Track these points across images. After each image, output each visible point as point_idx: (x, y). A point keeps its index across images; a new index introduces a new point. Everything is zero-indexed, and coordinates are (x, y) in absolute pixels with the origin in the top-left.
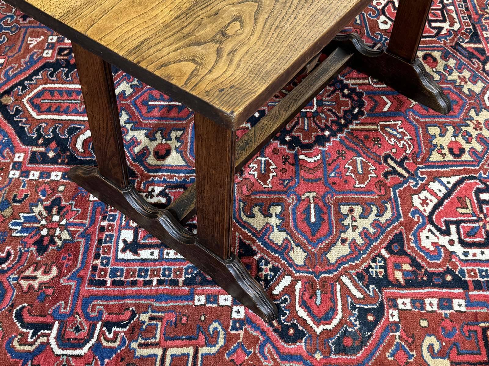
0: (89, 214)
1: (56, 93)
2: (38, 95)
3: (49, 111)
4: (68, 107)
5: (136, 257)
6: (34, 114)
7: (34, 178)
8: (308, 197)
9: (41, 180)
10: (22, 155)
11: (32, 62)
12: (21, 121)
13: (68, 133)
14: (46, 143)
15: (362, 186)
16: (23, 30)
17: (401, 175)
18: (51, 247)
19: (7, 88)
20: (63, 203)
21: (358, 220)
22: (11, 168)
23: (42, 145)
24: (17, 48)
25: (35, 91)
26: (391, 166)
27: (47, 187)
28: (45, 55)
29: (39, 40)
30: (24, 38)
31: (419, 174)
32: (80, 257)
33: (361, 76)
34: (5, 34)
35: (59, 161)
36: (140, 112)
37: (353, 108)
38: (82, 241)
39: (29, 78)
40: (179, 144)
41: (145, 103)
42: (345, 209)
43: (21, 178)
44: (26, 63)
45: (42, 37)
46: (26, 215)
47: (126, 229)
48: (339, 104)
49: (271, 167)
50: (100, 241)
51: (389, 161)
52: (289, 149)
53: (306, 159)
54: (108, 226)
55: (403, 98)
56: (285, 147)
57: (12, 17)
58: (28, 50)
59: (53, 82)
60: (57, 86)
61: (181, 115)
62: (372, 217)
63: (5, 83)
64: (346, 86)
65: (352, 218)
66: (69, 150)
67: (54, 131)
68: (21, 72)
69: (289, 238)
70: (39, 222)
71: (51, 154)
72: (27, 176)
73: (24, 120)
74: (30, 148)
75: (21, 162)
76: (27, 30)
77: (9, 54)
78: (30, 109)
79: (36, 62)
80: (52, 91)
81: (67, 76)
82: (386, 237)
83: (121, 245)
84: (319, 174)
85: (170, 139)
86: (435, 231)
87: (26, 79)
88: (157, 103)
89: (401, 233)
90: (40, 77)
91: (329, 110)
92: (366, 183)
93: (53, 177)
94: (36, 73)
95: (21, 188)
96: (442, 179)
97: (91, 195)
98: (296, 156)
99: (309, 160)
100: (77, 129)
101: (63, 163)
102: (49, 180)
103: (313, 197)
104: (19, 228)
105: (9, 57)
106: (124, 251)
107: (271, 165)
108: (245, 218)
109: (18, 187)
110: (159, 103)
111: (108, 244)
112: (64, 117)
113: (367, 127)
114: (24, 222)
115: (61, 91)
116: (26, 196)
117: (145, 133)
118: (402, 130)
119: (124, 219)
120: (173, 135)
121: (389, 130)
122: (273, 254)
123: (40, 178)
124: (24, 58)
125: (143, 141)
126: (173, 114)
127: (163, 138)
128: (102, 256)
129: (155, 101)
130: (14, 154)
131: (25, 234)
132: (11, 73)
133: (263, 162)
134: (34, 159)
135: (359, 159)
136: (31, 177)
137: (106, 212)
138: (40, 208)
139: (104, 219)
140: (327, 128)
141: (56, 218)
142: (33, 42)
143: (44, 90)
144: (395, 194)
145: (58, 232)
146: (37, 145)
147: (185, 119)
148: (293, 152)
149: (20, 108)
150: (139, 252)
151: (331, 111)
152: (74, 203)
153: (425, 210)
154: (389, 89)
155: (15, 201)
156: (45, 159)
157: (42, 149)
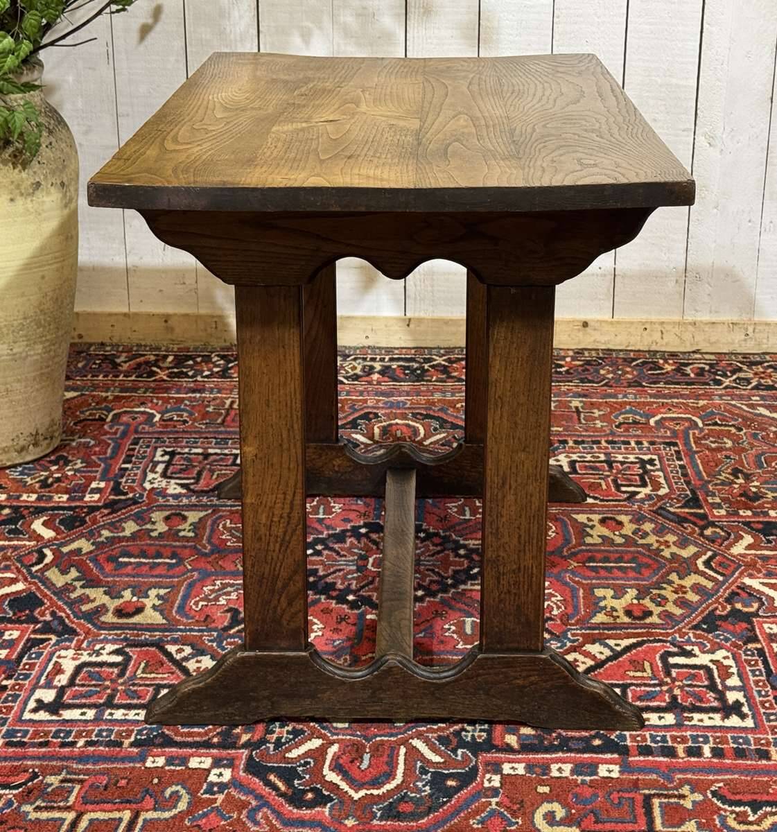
5: (54, 718)
15: (469, 647)
31: (570, 636)
36: (102, 569)
37: (471, 568)
40: (160, 602)
41: (113, 559)
47: (45, 688)
48: (446, 564)
49: (315, 627)
52: (351, 608)
54: (14, 686)
56: (344, 606)
61: (171, 573)
64: (465, 547)
83: (32, 705)
85: (148, 597)
91: (428, 570)
92: (476, 643)
96: (607, 641)
98: (362, 616)
106: (35, 710)
111: (10, 704)
117: (105, 591)
118: (551, 591)
119: (44, 678)
120: (153, 592)
125: (98, 600)
127: (134, 595)
129: (130, 557)
135: (469, 621)
137: (16, 671)
147: (178, 577)
148: (356, 612)
150: (61, 712)
151: (433, 571)
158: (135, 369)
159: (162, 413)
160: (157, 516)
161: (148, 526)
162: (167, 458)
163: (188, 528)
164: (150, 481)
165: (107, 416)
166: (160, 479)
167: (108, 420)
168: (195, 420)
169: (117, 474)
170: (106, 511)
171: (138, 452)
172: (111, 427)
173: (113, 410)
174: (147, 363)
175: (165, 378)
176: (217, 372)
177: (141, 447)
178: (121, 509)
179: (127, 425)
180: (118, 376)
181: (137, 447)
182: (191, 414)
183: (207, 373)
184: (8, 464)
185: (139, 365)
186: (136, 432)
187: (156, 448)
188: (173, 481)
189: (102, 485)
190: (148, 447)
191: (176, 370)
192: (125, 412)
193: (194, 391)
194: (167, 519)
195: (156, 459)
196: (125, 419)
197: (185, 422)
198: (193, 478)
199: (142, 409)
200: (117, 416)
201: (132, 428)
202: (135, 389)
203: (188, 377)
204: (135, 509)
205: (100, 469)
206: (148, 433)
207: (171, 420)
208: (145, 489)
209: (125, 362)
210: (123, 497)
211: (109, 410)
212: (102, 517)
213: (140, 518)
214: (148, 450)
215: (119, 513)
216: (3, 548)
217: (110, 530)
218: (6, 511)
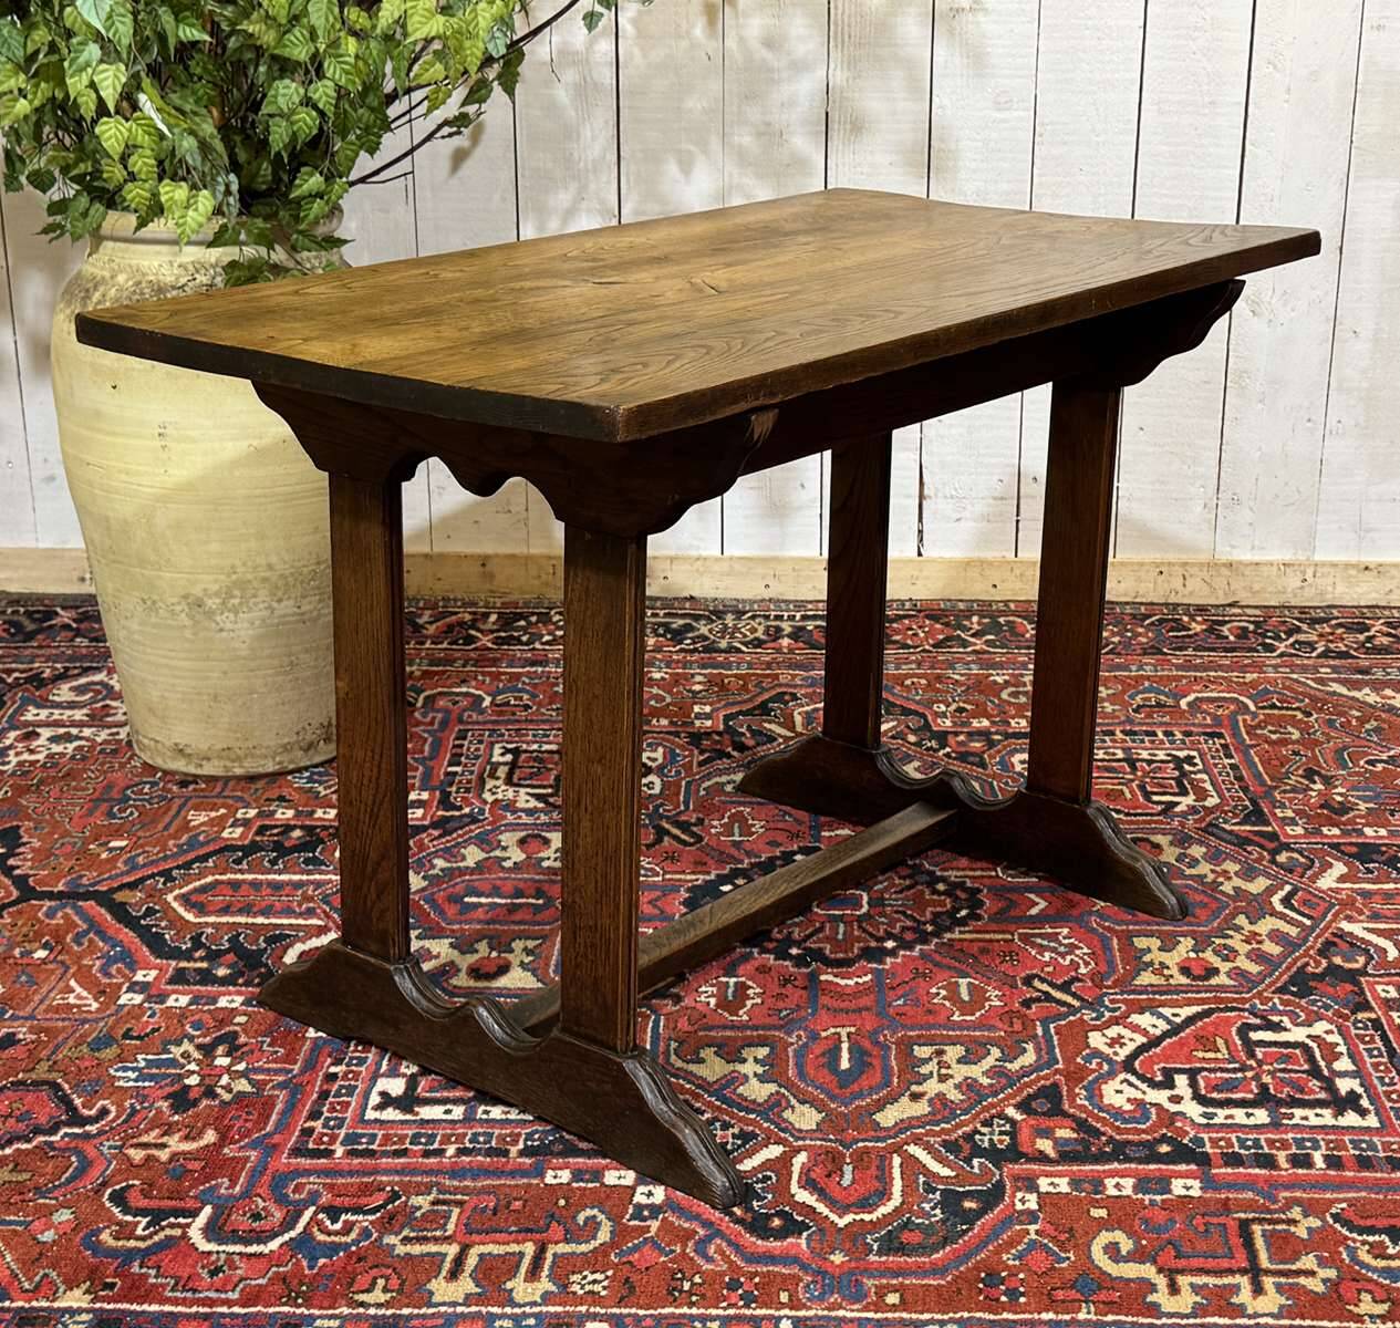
0: (301, 1057)
1: (244, 887)
2: (203, 889)
3: (225, 910)
4: (272, 906)
5: (409, 1117)
6: (190, 917)
7: (177, 1005)
8: (839, 1034)
9: (193, 1007)
10: (154, 973)
11: (193, 843)
12: (156, 926)
13: (264, 941)
14: (213, 956)
15: (968, 1018)
16: (178, 802)
17: (1064, 1004)
18: (205, 1102)
19: (127, 879)
20: (243, 1039)
21: (954, 1065)
22: (124, 989)
23: (202, 959)
24: (160, 826)
25: (197, 884)
26: (1039, 991)
27: (206, 1017)
28: (225, 834)
29: (213, 814)
30: (179, 812)
31: (1107, 1003)
32: (274, 1117)
33: (979, 865)
34: (136, 807)
35: (241, 981)
36: (442, 913)
37: (956, 910)
38: (282, 1095)
39: (187, 865)
40: (531, 958)
41: (456, 899)
42: (922, 1052)
43: (146, 1005)
44: (178, 845)
45: (223, 811)
46: (150, 1057)
47: (388, 1076)
48: (920, 904)
49: (750, 992)
50: (324, 1095)
51: (1037, 983)
52: (797, 965)
53: (838, 980)
54: (346, 1074)
55: (1078, 897)
56: (787, 963)
57: (153, 784)
58: (186, 826)
59: (241, 872)
60: (250, 877)
61: (538, 917)
62: (989, 1062)
63: (128, 873)
64: (943, 880)
65: (939, 1063)
66: (266, 965)
67: (234, 940)
68: (165, 858)
69: (783, 1090)
70: (183, 1066)
71: (221, 972)
72: (162, 1002)
73: (163, 924)
74: (174, 963)
75: (148, 983)
76: (186, 801)
77: (140, 834)
78: (181, 910)
79: (202, 845)
80: (235, 885)
81: (273, 862)
82: (1020, 1090)
83: (375, 1099)
84: (866, 1001)
85: (512, 951)
86: (1138, 1083)
87: (178, 867)
88: (483, 900)
89: (1055, 1085)
90: (210, 864)
91: (897, 912)
92: (978, 1014)
93: (223, 1002)
94: (205, 858)
95: (145, 1019)
96: (1160, 1010)
97: (311, 1029)
98: (813, 977)
99: (843, 982)
100: (289, 935)
101: (246, 984)
102: (212, 1007)
103: (849, 1034)
104: (130, 1074)
105: (139, 838)
106: (380, 1107)
107: (750, 987)
108: (679, 1064)
109: (138, 1018)
110: (490, 900)
111: (345, 1099)
112: (260, 920)
113: (987, 936)
114: (147, 1067)
115: (255, 885)
116: (154, 1030)
117: (451, 944)
118: (1072, 940)
119: (385, 1062)
120: (518, 945)
121: (1039, 941)
122: (742, 1114)
123: (190, 1004)
124: (176, 838)
125: (443, 955)
126: (518, 917)
127: (492, 949)
128: (326, 1114)
129: (479, 896)
130: (134, 972)
131: (147, 1084)
132: (140, 860)
133: (731, 984)
134: (180, 978)
135: (963, 982)
136: (170, 1002)
137: (346, 1053)
138: (187, 1046)
139: (338, 1062)
140: (890, 936)
141: (223, 1061)
142: (198, 818)
143: (217, 882)
144: (1046, 1031)
145: (225, 1080)
146: (190, 959)
147: (549, 924)
148: (804, 970)
149: (157, 907)
150: (416, 1109)
151: (904, 913)
152: (269, 1040)
153: (1116, 1054)
154: (1044, 884)
155: (126, 1036)
156: (206, 977)
157: (204, 965)
158: (446, 632)
159: (494, 696)
160: (508, 838)
161: (498, 853)
162: (509, 757)
163: (553, 856)
164: (490, 790)
165: (416, 700)
166: (503, 787)
167: (419, 704)
168: (540, 705)
169: (442, 782)
170: (436, 833)
171: (468, 749)
172: (424, 715)
173: (423, 691)
174: (461, 624)
175: (490, 645)
176: (561, 637)
177: (471, 742)
178: (456, 830)
179: (447, 711)
180: (423, 643)
181: (466, 743)
182: (533, 696)
183: (547, 638)
184: (291, 767)
185: (450, 628)
186: (461, 721)
187: (492, 744)
188: (523, 791)
189: (425, 796)
190: (480, 742)
191: (503, 634)
192: (440, 693)
193: (533, 663)
194: (522, 842)
195: (494, 760)
196: (442, 703)
197: (527, 707)
198: (551, 786)
199: (464, 690)
200: (430, 700)
201: (454, 716)
202: (450, 661)
203: (522, 644)
204: (476, 830)
205: (418, 774)
206: (478, 723)
207: (508, 704)
208: (485, 802)
209: (431, 623)
210: (457, 813)
211: (419, 691)
212: (432, 841)
213: (484, 842)
214: (482, 747)
215: (455, 835)
216: (300, 884)
217: (445, 859)
218: (297, 833)
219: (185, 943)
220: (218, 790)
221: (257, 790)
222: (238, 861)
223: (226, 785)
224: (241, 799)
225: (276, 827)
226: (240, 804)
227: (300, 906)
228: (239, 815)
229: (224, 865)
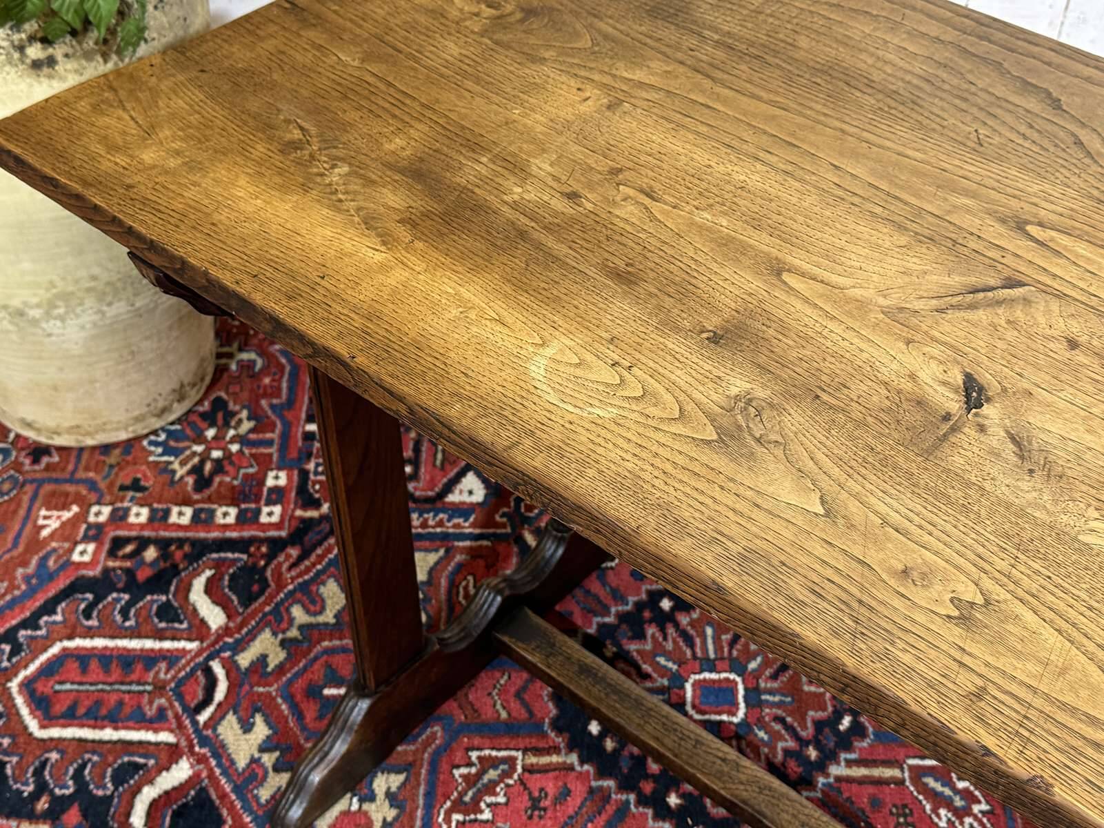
1: (94, 664)
2: (48, 670)
3: (70, 717)
4: (121, 704)
6: (33, 725)
11: (44, 576)
13: (113, 780)
14: (56, 811)
23: (43, 816)
24: (10, 537)
25: (43, 658)
28: (76, 557)
29: (66, 515)
30: (29, 510)
37: (838, 716)
39: (33, 622)
44: (27, 579)
45: (75, 509)
57: (5, 455)
58: (35, 544)
59: (90, 633)
60: (99, 643)
67: (78, 775)
68: (12, 605)
73: (6, 742)
74: (13, 823)
76: (38, 490)
78: (25, 711)
79: (51, 577)
80: (83, 658)
81: (125, 613)
87: (24, 624)
90: (58, 618)
94: (49, 608)
100: (137, 767)
112: (108, 734)
113: (877, 772)
115: (106, 659)
118: (966, 784)
121: (931, 783)
124: (25, 564)
127: (353, 792)
129: (338, 685)
142: (51, 521)
143: (66, 654)
146: (32, 817)
169: (300, 450)
178: (314, 547)
189: (283, 479)
205: (275, 437)
210: (314, 514)
212: (290, 569)
215: (313, 558)
216: (151, 658)
217: (304, 606)
218: (151, 553)
219: (26, 784)
220: (70, 467)
221: (111, 466)
222: (87, 614)
223: (79, 457)
224: (92, 485)
225: (128, 540)
226: (93, 497)
227: (151, 703)
228: (92, 519)
229: (73, 618)
